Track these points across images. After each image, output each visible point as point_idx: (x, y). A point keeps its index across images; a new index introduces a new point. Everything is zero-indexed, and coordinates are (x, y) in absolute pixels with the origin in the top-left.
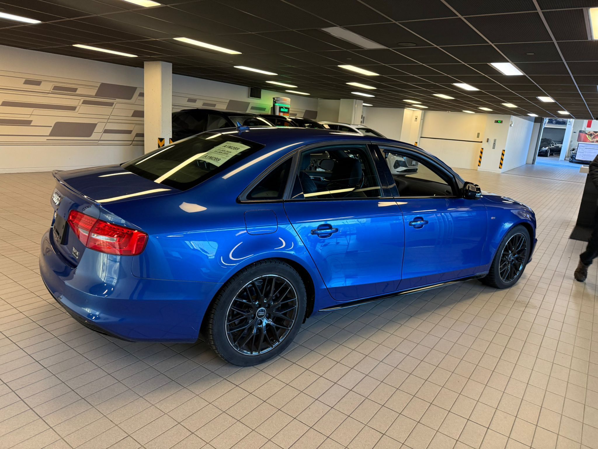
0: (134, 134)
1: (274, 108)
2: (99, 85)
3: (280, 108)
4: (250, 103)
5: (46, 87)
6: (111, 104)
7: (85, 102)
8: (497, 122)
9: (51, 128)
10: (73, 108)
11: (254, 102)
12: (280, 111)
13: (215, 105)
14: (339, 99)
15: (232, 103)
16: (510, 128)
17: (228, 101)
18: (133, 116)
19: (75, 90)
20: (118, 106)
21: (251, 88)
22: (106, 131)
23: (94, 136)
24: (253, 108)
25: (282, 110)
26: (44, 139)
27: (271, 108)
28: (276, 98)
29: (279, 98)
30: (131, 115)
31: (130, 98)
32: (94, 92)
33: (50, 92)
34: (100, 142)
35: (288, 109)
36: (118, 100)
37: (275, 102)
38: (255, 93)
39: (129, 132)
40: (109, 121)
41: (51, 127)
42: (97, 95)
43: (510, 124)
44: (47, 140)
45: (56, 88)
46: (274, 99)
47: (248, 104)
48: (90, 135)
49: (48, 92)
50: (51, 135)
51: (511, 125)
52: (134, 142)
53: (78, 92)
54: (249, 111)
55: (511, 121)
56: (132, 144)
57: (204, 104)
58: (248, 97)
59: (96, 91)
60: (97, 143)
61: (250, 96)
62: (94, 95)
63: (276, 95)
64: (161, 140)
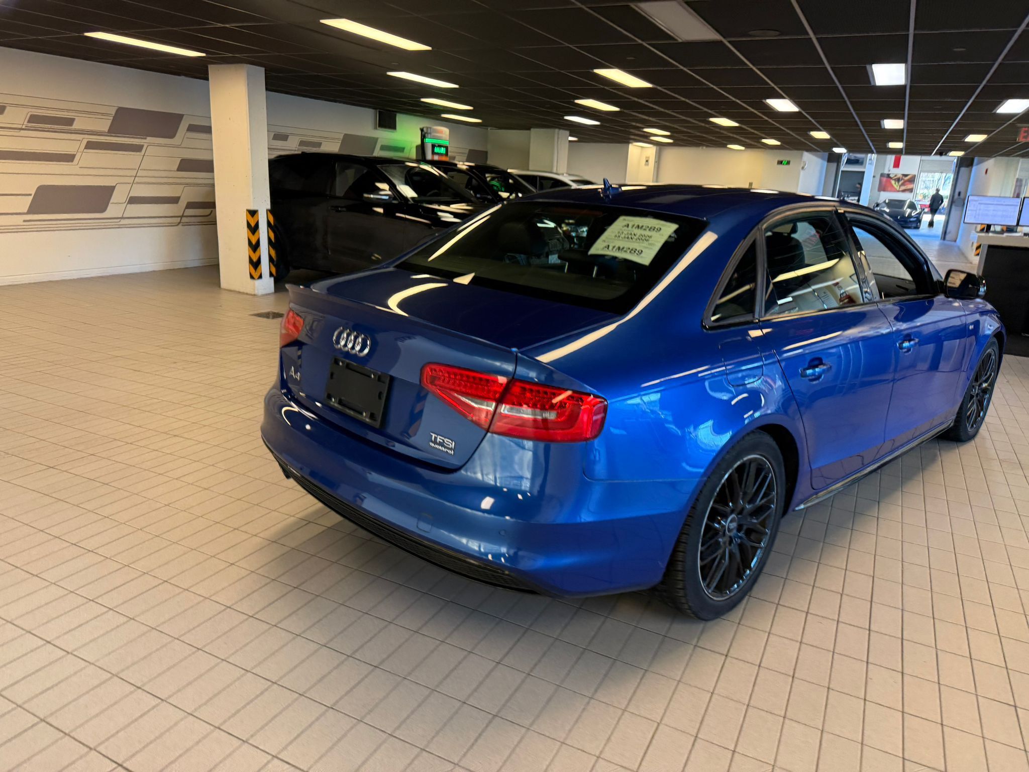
0: (183, 203)
1: (422, 148)
2: (113, 112)
3: (433, 146)
4: (379, 140)
5: (16, 116)
6: (138, 148)
7: (90, 146)
8: (780, 163)
9: (31, 198)
10: (69, 158)
11: (385, 136)
12: (433, 153)
13: (319, 145)
14: (529, 129)
15: (347, 139)
16: (802, 173)
17: (341, 137)
18: (179, 169)
19: (70, 122)
20: (151, 151)
21: (379, 112)
22: (133, 200)
23: (112, 211)
24: (384, 148)
25: (437, 150)
26: (19, 220)
27: (417, 147)
28: (425, 129)
29: (430, 128)
30: (176, 167)
31: (172, 136)
32: (104, 125)
33: (24, 127)
34: (123, 222)
35: (447, 148)
36: (149, 139)
37: (423, 137)
38: (387, 122)
39: (175, 200)
40: (137, 179)
41: (30, 195)
42: (112, 131)
43: (802, 165)
44: (25, 221)
45: (33, 119)
46: (422, 130)
47: (375, 140)
48: (103, 210)
49: (20, 126)
50: (31, 211)
51: (803, 168)
52: (184, 220)
53: (76, 126)
54: (378, 153)
55: (804, 162)
56: (179, 223)
57: (302, 143)
58: (375, 128)
59: (109, 123)
60: (118, 223)
61: (379, 126)
62: (106, 129)
63: (424, 123)
64: (253, 213)
